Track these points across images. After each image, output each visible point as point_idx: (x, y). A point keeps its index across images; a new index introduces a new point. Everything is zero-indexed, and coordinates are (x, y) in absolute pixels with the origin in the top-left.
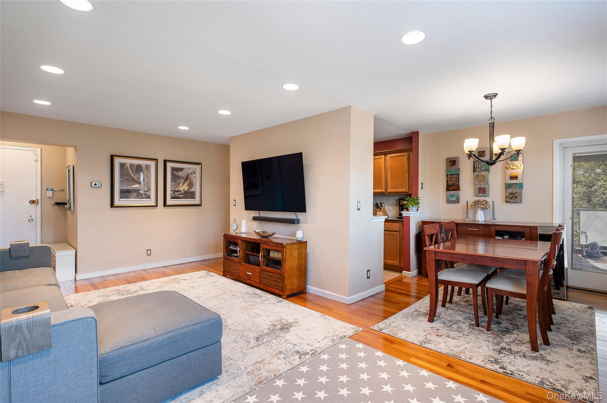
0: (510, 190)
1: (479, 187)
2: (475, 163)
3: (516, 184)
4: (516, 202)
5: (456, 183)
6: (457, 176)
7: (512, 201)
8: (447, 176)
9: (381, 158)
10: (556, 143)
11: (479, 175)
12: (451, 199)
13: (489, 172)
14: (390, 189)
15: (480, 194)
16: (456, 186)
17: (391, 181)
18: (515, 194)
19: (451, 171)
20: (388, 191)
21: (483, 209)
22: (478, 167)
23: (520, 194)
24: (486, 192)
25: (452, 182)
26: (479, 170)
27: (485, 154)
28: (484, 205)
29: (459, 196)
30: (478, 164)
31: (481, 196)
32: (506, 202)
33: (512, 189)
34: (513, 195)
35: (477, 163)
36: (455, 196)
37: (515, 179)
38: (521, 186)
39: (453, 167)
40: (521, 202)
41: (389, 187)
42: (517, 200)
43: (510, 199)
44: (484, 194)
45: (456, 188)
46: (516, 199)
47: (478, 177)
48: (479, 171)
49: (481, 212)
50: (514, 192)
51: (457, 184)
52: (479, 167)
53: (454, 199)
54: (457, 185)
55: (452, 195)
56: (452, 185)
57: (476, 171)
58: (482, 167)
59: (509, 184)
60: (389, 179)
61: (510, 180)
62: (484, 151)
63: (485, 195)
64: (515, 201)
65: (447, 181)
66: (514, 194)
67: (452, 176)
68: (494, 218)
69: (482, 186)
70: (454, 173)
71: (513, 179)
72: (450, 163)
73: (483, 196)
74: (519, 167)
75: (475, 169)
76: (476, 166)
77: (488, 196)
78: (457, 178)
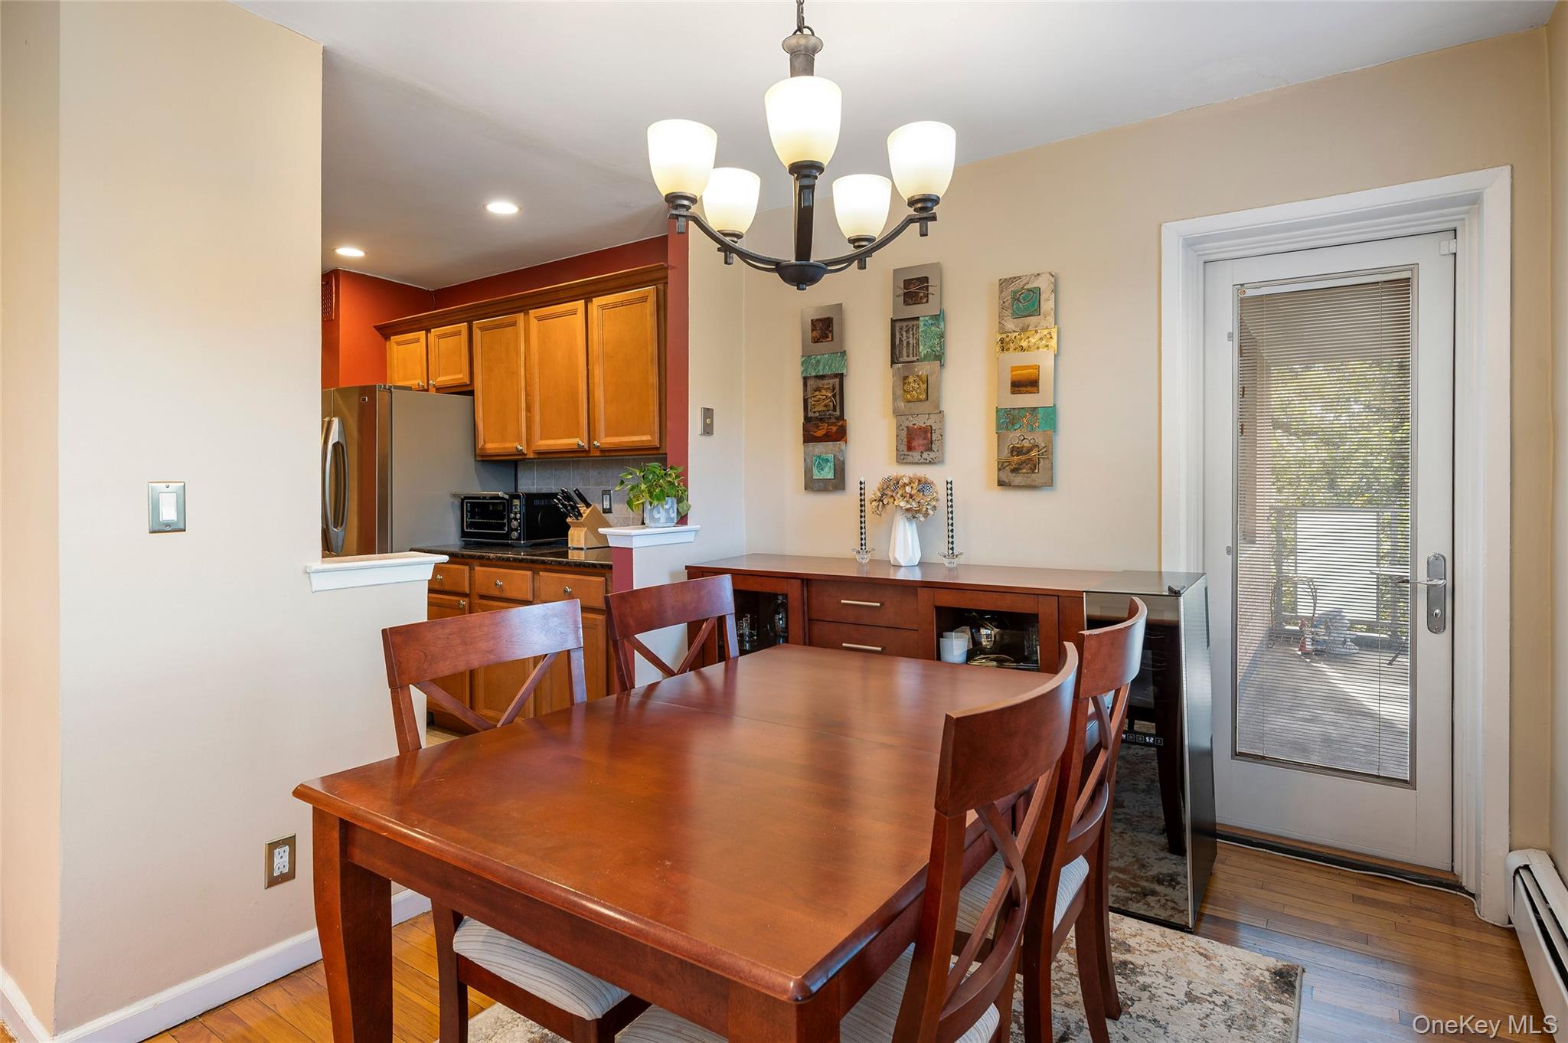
0: (1014, 438)
1: (910, 424)
2: (897, 329)
3: (1035, 408)
4: (1034, 484)
5: (834, 409)
6: (837, 380)
7: (1018, 479)
8: (805, 379)
9: (574, 312)
10: (1173, 234)
11: (907, 377)
12: (817, 475)
13: (942, 366)
14: (603, 434)
15: (911, 453)
16: (833, 424)
17: (606, 402)
18: (1029, 450)
19: (818, 362)
20: (595, 443)
21: (912, 514)
22: (905, 344)
23: (1047, 452)
24: (934, 446)
25: (821, 408)
26: (908, 356)
27: (931, 290)
28: (911, 496)
29: (843, 463)
30: (907, 331)
31: (916, 461)
32: (1001, 483)
33: (1018, 433)
34: (1022, 457)
35: (901, 329)
36: (829, 463)
37: (1029, 389)
38: (1050, 415)
39: (823, 346)
40: (1050, 484)
41: (601, 426)
42: (1037, 478)
43: (1013, 471)
44: (925, 455)
45: (834, 429)
46: (1034, 471)
47: (904, 384)
48: (908, 359)
49: (905, 526)
50: (1026, 443)
51: (838, 413)
52: (908, 343)
53: (828, 473)
54: (837, 418)
55: (820, 457)
56: (821, 420)
57: (901, 360)
58: (918, 344)
59: (1008, 412)
60: (599, 394)
61: (1013, 393)
62: (926, 279)
63: (929, 459)
64: (1029, 482)
65: (806, 401)
66: (1024, 454)
67: (820, 383)
68: (951, 552)
69: (921, 422)
70: (827, 372)
71: (1024, 389)
72: (813, 330)
73: (922, 460)
74: (1044, 342)
75: (897, 353)
76: (900, 339)
77: (939, 459)
78: (837, 390)
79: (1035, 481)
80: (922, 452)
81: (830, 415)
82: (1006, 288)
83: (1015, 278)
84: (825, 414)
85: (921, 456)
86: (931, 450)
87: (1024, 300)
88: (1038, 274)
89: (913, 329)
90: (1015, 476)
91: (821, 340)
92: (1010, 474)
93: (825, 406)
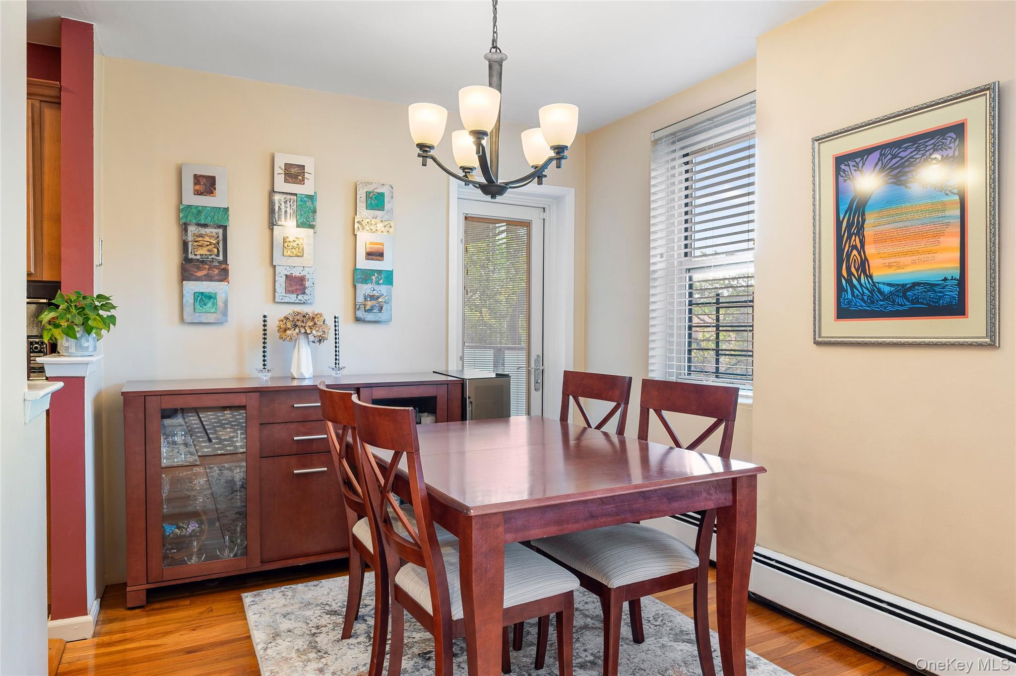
0: (367, 289)
1: (288, 274)
3: (380, 271)
4: (380, 319)
5: (218, 255)
6: (220, 231)
7: (369, 317)
8: (185, 226)
12: (199, 309)
15: (291, 296)
16: (216, 264)
18: (378, 298)
19: (201, 212)
22: (283, 212)
23: (389, 300)
24: (306, 291)
25: (203, 251)
26: (286, 221)
27: (306, 175)
29: (226, 300)
30: (285, 203)
31: (293, 301)
32: (358, 320)
33: (369, 286)
34: (374, 303)
35: (280, 199)
36: (212, 300)
37: (378, 258)
38: (388, 277)
39: (206, 199)
40: (390, 320)
42: (382, 316)
43: (367, 311)
44: (300, 297)
45: (217, 271)
46: (380, 312)
47: (282, 242)
48: (286, 224)
50: (375, 293)
51: (221, 258)
52: (286, 212)
53: (211, 308)
54: (220, 262)
55: (202, 293)
56: (202, 262)
57: (280, 223)
58: (295, 214)
59: (363, 271)
61: (368, 259)
63: (303, 300)
64: (377, 319)
65: (185, 245)
66: (374, 300)
67: (202, 231)
69: (296, 273)
70: (210, 218)
71: (375, 257)
72: (195, 184)
73: (298, 301)
74: (386, 229)
75: (277, 217)
76: (279, 206)
77: (311, 301)
78: (221, 237)
79: (380, 318)
80: (297, 295)
81: (213, 258)
82: (362, 188)
83: (368, 183)
84: (208, 258)
85: (297, 298)
86: (304, 293)
87: (375, 199)
88: (383, 185)
89: (290, 202)
90: (368, 315)
91: (205, 194)
92: (364, 313)
93: (209, 251)
